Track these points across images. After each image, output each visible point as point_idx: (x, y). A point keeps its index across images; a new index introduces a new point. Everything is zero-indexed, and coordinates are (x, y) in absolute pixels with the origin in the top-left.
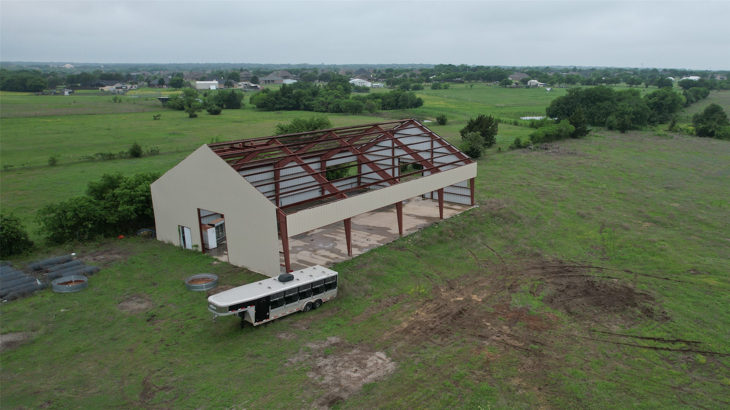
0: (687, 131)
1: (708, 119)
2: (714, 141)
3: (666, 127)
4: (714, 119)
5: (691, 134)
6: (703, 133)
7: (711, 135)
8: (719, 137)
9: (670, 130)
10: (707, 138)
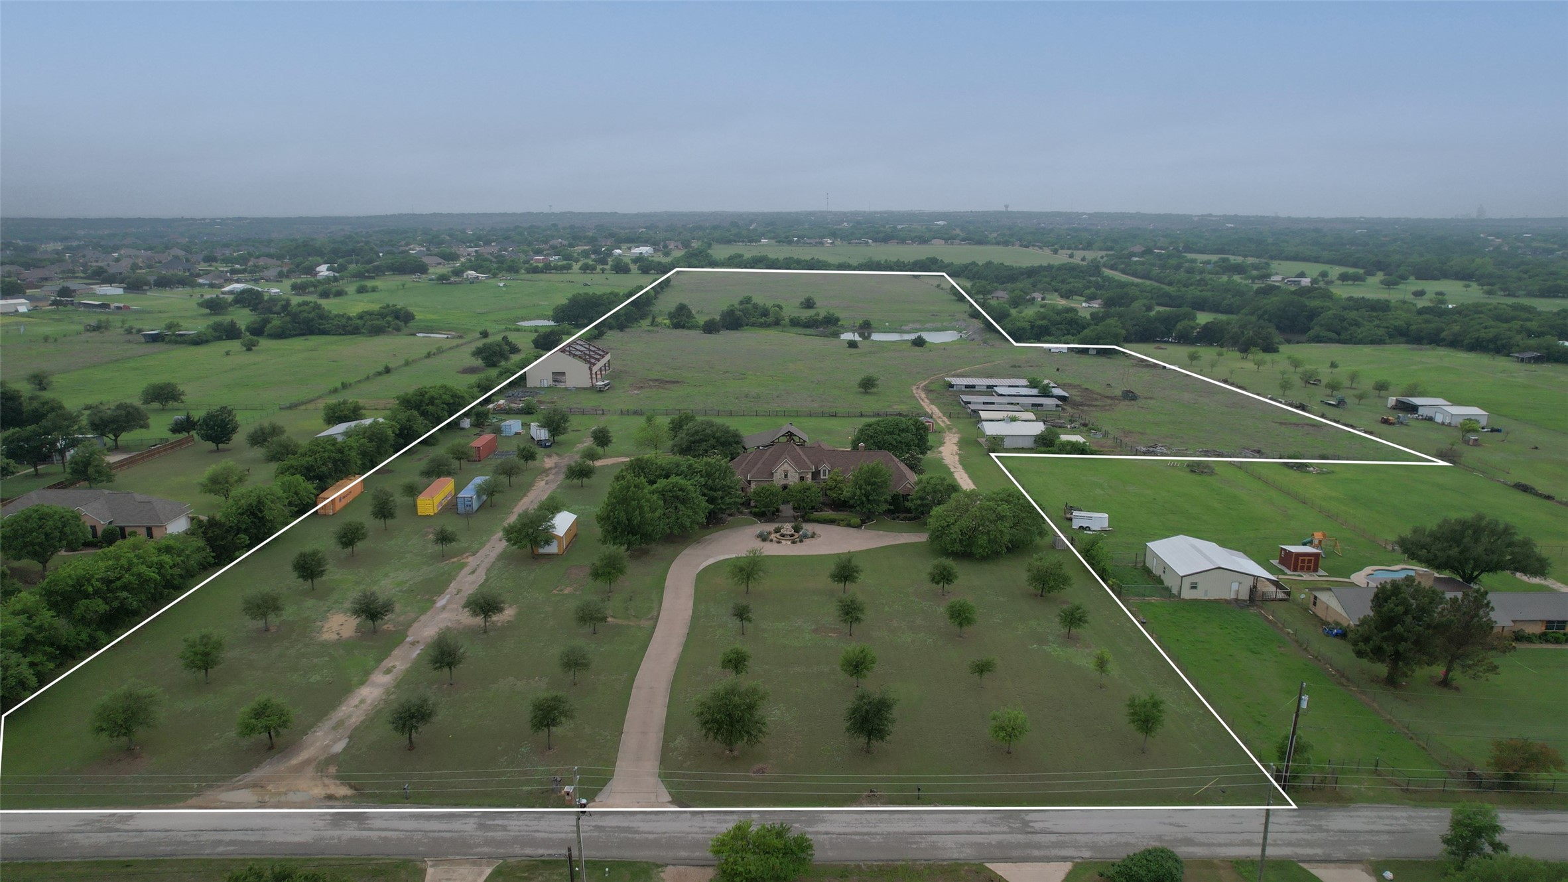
0: (665, 325)
1: (679, 315)
2: (686, 332)
3: (648, 321)
4: (683, 315)
5: (669, 327)
6: (677, 326)
7: (683, 327)
8: (689, 328)
9: (652, 325)
10: (681, 330)
